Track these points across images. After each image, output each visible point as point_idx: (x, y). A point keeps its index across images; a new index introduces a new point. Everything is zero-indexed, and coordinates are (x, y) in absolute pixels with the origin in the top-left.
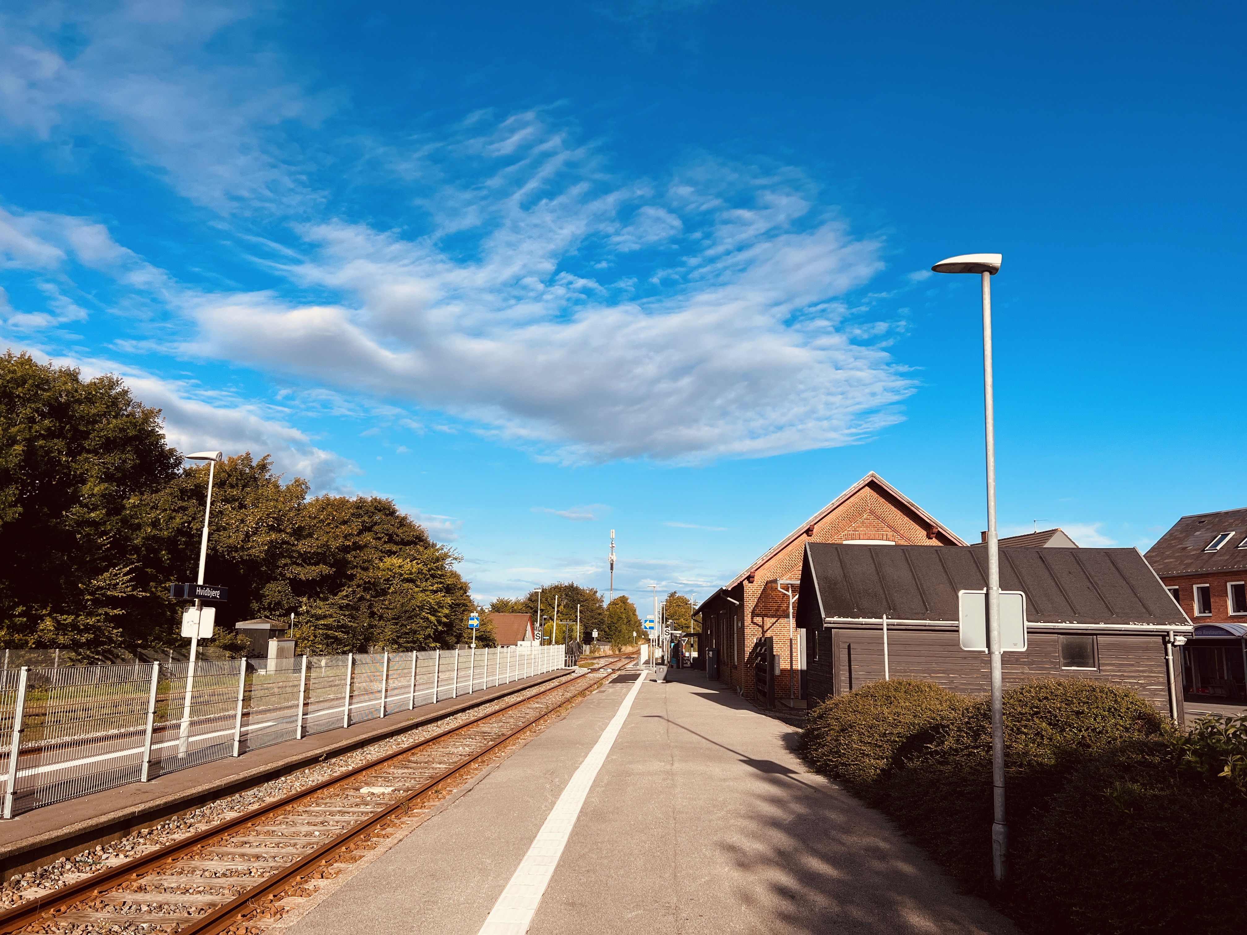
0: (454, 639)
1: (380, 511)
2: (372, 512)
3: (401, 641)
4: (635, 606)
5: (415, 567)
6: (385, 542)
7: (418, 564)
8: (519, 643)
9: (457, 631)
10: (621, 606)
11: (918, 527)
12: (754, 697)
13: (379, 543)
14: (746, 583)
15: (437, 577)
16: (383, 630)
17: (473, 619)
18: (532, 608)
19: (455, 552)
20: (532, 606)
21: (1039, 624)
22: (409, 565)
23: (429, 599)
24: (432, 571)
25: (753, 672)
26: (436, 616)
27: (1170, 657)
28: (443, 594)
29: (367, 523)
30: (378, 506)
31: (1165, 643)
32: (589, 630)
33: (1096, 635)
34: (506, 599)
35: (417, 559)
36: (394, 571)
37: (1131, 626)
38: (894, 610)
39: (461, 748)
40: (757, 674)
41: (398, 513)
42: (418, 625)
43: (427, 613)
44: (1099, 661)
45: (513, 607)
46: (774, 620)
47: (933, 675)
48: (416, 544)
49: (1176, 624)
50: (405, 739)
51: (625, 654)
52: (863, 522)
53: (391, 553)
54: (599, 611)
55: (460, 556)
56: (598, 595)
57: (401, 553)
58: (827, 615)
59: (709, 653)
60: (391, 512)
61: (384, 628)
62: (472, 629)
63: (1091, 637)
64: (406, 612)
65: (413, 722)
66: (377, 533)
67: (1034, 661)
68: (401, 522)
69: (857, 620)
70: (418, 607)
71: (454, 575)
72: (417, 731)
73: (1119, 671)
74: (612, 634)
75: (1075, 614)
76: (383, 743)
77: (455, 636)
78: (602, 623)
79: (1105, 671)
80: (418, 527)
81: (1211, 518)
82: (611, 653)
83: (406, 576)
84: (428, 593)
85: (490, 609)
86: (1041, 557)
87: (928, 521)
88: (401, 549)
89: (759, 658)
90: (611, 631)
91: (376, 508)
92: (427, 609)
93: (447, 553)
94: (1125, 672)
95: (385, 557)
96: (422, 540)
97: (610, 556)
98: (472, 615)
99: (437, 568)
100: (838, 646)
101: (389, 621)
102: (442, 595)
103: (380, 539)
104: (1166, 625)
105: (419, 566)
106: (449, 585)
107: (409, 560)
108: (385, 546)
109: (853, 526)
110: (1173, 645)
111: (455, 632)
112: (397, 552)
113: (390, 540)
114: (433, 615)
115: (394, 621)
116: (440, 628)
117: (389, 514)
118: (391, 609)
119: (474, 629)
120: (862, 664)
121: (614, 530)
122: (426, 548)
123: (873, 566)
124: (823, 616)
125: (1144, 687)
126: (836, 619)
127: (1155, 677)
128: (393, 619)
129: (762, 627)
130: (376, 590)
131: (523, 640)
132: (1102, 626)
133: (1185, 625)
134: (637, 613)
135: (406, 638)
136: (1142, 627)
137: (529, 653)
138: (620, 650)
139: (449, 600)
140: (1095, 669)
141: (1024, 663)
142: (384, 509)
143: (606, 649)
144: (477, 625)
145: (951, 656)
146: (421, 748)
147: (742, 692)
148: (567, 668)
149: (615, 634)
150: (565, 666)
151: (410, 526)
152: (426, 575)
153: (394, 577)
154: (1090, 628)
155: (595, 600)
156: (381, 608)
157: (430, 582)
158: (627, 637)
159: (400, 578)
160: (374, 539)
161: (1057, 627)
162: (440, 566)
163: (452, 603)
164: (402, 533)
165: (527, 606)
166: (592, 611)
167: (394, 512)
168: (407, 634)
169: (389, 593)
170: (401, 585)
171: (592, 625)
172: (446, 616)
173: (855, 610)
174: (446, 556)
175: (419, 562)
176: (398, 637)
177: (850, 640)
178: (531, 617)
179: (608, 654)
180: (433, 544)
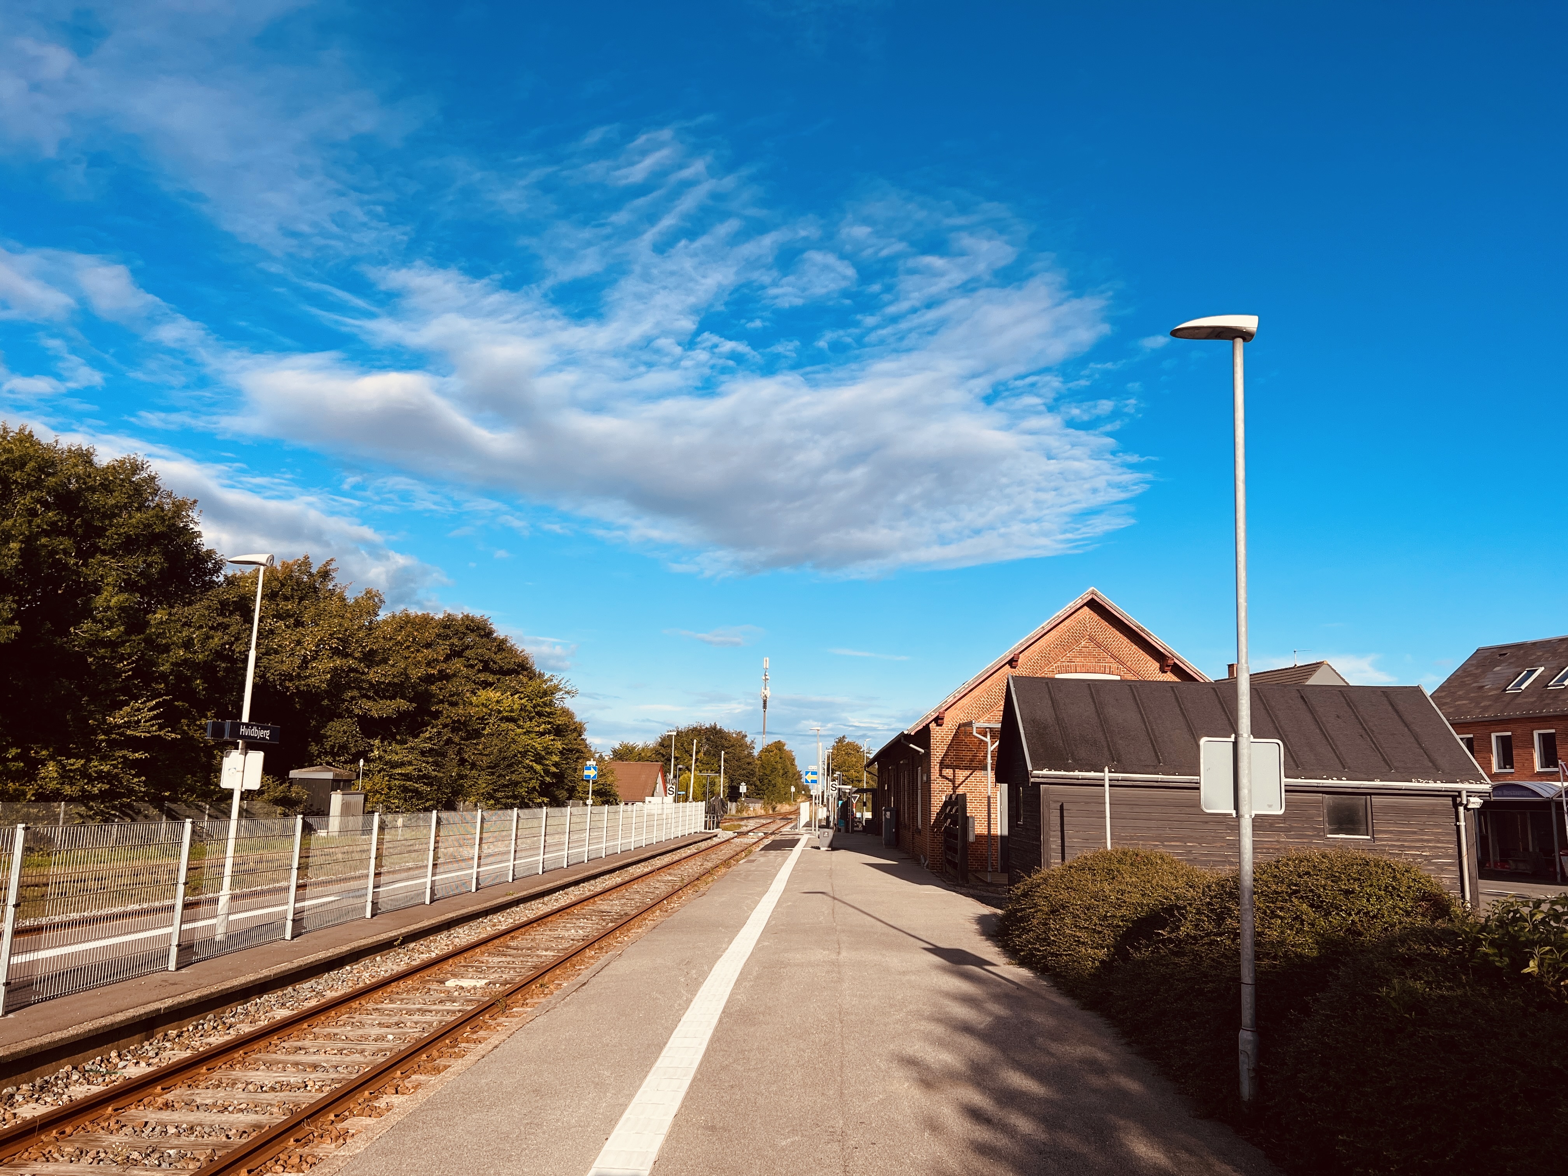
0: (565, 794)
1: (473, 631)
2: (463, 633)
3: (499, 795)
4: (793, 754)
5: (517, 702)
6: (479, 671)
7: (521, 699)
8: (648, 799)
9: (570, 784)
10: (776, 754)
11: (1149, 658)
12: (942, 869)
13: (471, 672)
14: (933, 725)
15: (544, 715)
16: (475, 782)
17: (589, 769)
18: (663, 756)
19: (567, 684)
20: (664, 753)
21: (1299, 780)
22: (510, 700)
23: (534, 744)
24: (539, 708)
25: (941, 838)
26: (543, 765)
27: (1462, 824)
28: (552, 738)
29: (457, 646)
30: (470, 625)
31: (1456, 806)
32: (735, 784)
33: (1370, 794)
34: (631, 743)
35: (519, 693)
36: (490, 707)
37: (1414, 784)
38: (1118, 761)
39: (573, 931)
40: (946, 841)
41: (495, 635)
42: (520, 776)
43: (531, 761)
44: (1373, 826)
45: (640, 754)
46: (968, 773)
47: (1166, 843)
48: (518, 673)
49: (1469, 782)
50: (503, 919)
51: (780, 814)
52: (1080, 652)
53: (486, 685)
54: (748, 760)
55: (573, 689)
56: (748, 740)
57: (500, 685)
58: (1035, 768)
59: (885, 814)
60: (486, 633)
61: (477, 779)
62: (588, 781)
63: (1364, 797)
64: (504, 759)
65: (513, 897)
66: (470, 659)
67: (1293, 827)
68: (499, 645)
69: (1071, 773)
70: (520, 753)
71: (566, 712)
72: (518, 909)
73: (1398, 840)
74: (765, 788)
75: (1344, 769)
76: (475, 923)
77: (567, 790)
78: (752, 775)
79: (1381, 840)
80: (521, 652)
81: (1513, 650)
82: (763, 812)
83: (505, 714)
84: (533, 735)
85: (611, 757)
86: (1302, 697)
87: (1162, 650)
88: (499, 680)
89: (949, 820)
90: (763, 785)
91: (467, 628)
92: (531, 755)
93: (558, 685)
94: (1405, 841)
95: (478, 689)
96: (526, 669)
97: (764, 691)
98: (588, 763)
99: (545, 704)
100: (1048, 806)
101: (484, 770)
102: (550, 738)
103: (472, 666)
104: (1458, 782)
105: (523, 701)
106: (559, 725)
107: (509, 693)
108: (479, 675)
109: (1068, 655)
110: (1466, 808)
111: (567, 785)
112: (494, 683)
113: (486, 668)
114: (539, 763)
115: (490, 770)
116: (548, 779)
117: (484, 635)
118: (486, 755)
119: (591, 781)
120: (1077, 829)
121: (768, 659)
122: (531, 679)
123: (1092, 706)
124: (1030, 768)
125: (1429, 861)
126: (1045, 772)
127: (1443, 848)
128: (489, 767)
129: (953, 781)
130: (467, 731)
131: (653, 796)
132: (1377, 783)
133: (1481, 783)
134: (796, 762)
135: (505, 791)
136: (1427, 785)
137: (660, 812)
138: (774, 809)
139: (559, 745)
140: (1369, 837)
141: (1280, 830)
142: (478, 628)
143: (756, 808)
144: (594, 777)
145: (1189, 820)
146: (523, 930)
147: (927, 862)
148: (707, 831)
149: (767, 788)
150: (705, 828)
151: (511, 650)
152: (531, 712)
153: (490, 715)
154: (1362, 786)
155: (744, 746)
156: (474, 754)
157: (536, 721)
158: (783, 793)
159: (497, 716)
160: (465, 666)
161: (1321, 785)
162: (548, 702)
163: (563, 748)
164: (501, 659)
165: (657, 752)
166: (739, 760)
167: (491, 633)
168: (507, 786)
169: (484, 735)
170: (499, 725)
171: (740, 778)
172: (556, 765)
173: (1070, 761)
174: (557, 689)
175: (522, 696)
176: (495, 791)
177: (1062, 799)
178: (662, 766)
179: (759, 814)
180: (540, 674)
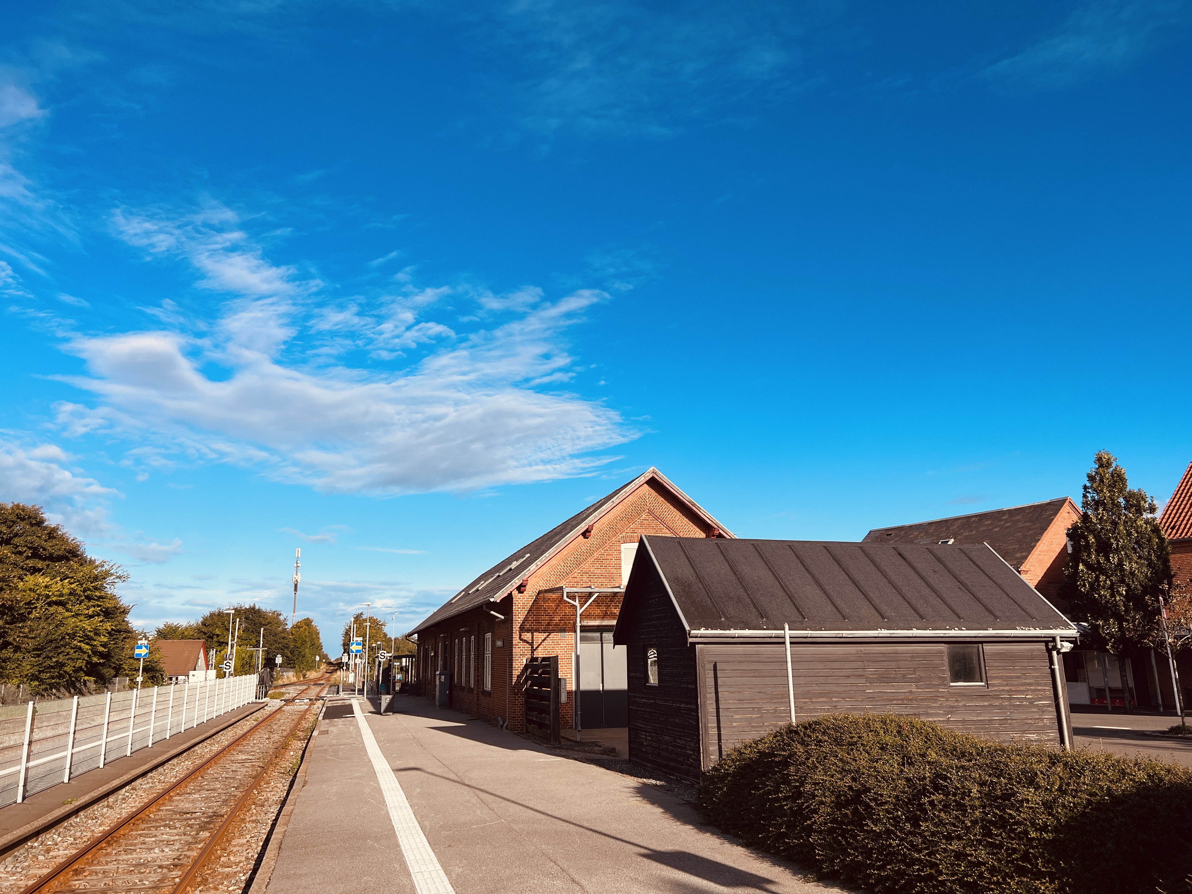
0: (113, 672)
1: (23, 519)
2: (13, 521)
3: (43, 676)
4: (318, 628)
5: (66, 587)
6: (28, 558)
7: (71, 584)
8: (191, 673)
9: (117, 662)
10: (305, 630)
11: (697, 529)
12: (522, 730)
13: (19, 559)
14: (515, 593)
15: (94, 599)
16: (19, 664)
17: (140, 647)
18: (205, 634)
19: (119, 569)
20: (206, 631)
21: (928, 631)
22: (59, 585)
23: (84, 625)
24: (89, 592)
25: (522, 700)
26: (91, 645)
27: (1056, 667)
28: (101, 619)
29: (4, 534)
30: (21, 514)
31: (1049, 651)
32: (271, 656)
33: (982, 643)
34: (175, 624)
35: (69, 578)
36: (38, 592)
38: (767, 618)
40: (526, 702)
41: (46, 523)
42: (67, 657)
43: (80, 641)
44: (986, 673)
45: (183, 633)
46: (544, 636)
48: (68, 559)
49: (1060, 628)
51: (311, 680)
52: (642, 524)
53: (35, 570)
54: (283, 635)
55: (125, 573)
56: (282, 618)
57: (49, 571)
58: (693, 626)
59: (440, 678)
60: (38, 522)
61: (22, 661)
62: (139, 660)
63: (977, 645)
64: (51, 641)
65: (72, 806)
66: (18, 546)
67: (921, 677)
68: (49, 534)
70: (68, 634)
71: (113, 597)
73: (1007, 685)
74: (295, 659)
75: (959, 621)
77: (114, 668)
78: (286, 648)
79: (993, 685)
80: (73, 540)
82: (294, 679)
83: (54, 599)
84: (82, 618)
85: (156, 636)
86: (900, 554)
87: (710, 522)
88: (48, 566)
89: (530, 682)
90: (294, 656)
91: (18, 516)
92: (79, 636)
93: (109, 571)
94: (1012, 685)
95: (26, 575)
96: (77, 556)
97: (295, 576)
98: (140, 642)
99: (96, 588)
100: (704, 667)
101: (29, 652)
102: (99, 620)
103: (20, 553)
104: (1051, 629)
105: (73, 586)
106: (108, 608)
107: (59, 579)
108: (27, 562)
109: (631, 527)
110: (1058, 653)
111: (114, 663)
112: (43, 569)
113: (35, 555)
114: (87, 644)
115: (35, 653)
116: (95, 659)
117: (36, 524)
118: (32, 638)
119: (142, 659)
120: (733, 690)
121: (299, 549)
122: (81, 565)
123: (726, 564)
124: (687, 628)
125: (1031, 703)
126: (702, 631)
127: (1042, 690)
128: (34, 650)
129: (532, 644)
130: (13, 615)
131: (195, 670)
132: (991, 632)
133: (1070, 629)
134: (321, 635)
135: (50, 672)
136: (1029, 632)
137: (203, 684)
138: (304, 676)
139: (108, 626)
140: (983, 684)
141: (910, 681)
142: (29, 518)
143: (290, 676)
144: (145, 655)
145: (833, 674)
147: (506, 723)
148: (258, 700)
149: (297, 659)
150: (256, 698)
151: (63, 539)
152: (80, 596)
153: (38, 599)
154: (980, 635)
155: (279, 623)
156: (18, 636)
157: (85, 605)
158: (310, 661)
159: (45, 601)
160: (13, 553)
161: (947, 635)
162: (98, 586)
163: (112, 629)
164: (51, 546)
165: (200, 631)
166: (275, 635)
167: (42, 521)
168: (52, 667)
169: (30, 619)
170: (46, 609)
171: (275, 651)
172: (104, 645)
173: (723, 619)
174: (107, 574)
175: (72, 581)
176: (40, 672)
177: (715, 660)
178: (204, 643)
179: (292, 681)
180: (91, 561)
